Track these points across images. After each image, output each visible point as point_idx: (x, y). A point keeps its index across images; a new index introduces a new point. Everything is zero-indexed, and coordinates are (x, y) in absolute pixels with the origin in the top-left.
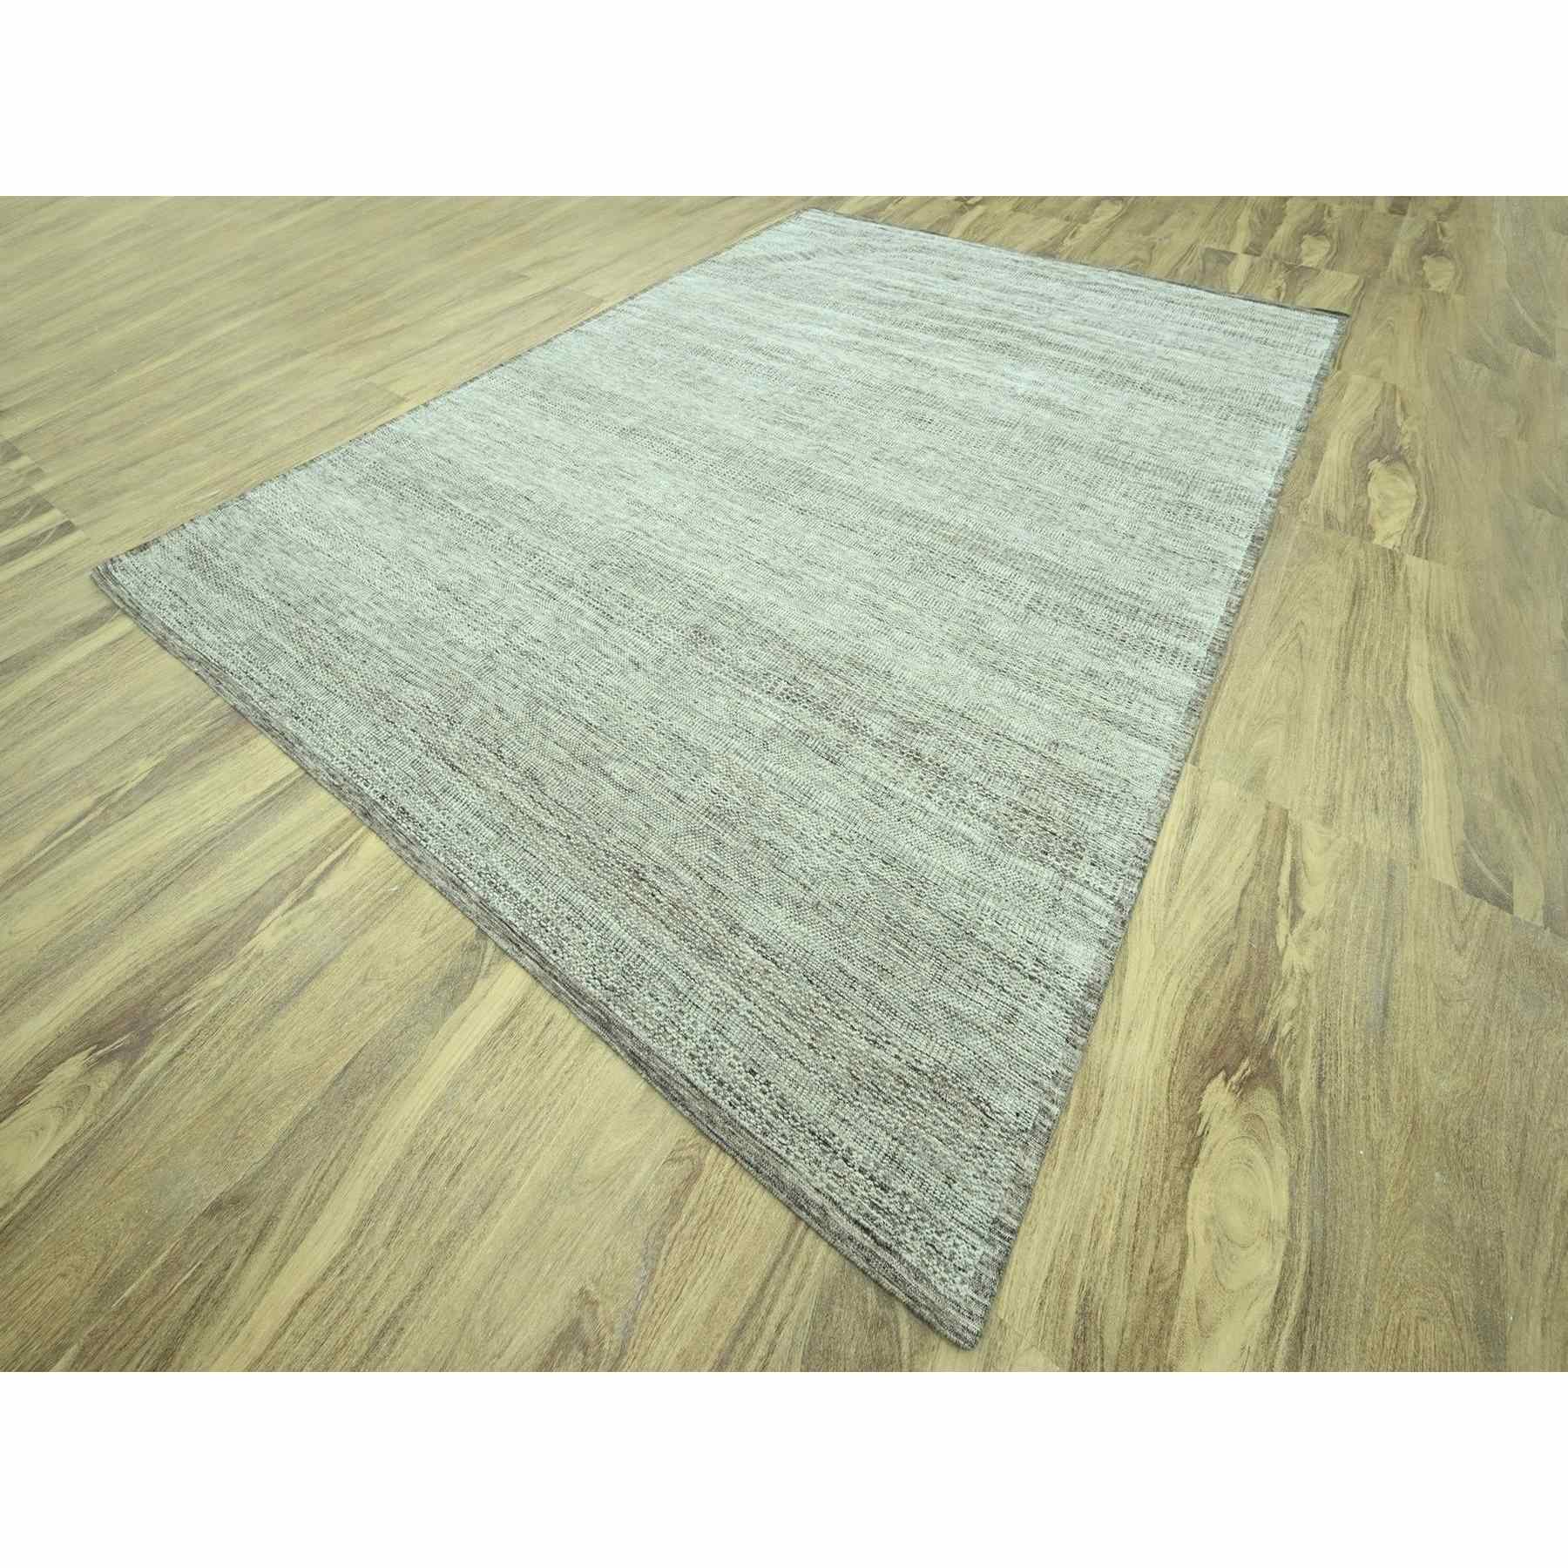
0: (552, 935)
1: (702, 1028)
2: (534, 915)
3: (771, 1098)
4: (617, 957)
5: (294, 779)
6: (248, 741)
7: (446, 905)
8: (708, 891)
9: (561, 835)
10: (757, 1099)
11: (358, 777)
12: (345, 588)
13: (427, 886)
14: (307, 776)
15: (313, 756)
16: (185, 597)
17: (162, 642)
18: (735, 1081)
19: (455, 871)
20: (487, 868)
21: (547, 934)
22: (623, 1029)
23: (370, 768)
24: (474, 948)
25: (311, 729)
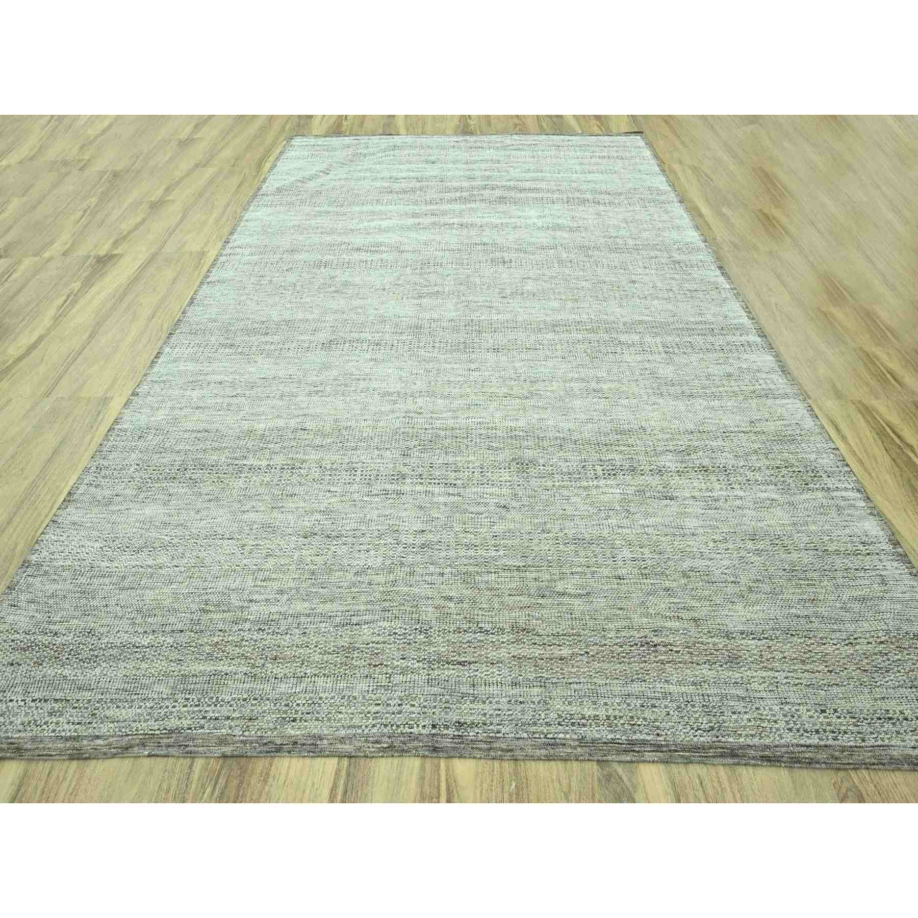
0: (645, 725)
1: (776, 708)
2: (622, 722)
3: (845, 718)
4: (693, 706)
5: (344, 773)
6: (268, 774)
7: (560, 765)
8: (692, 624)
9: (582, 655)
10: (841, 724)
11: (398, 726)
12: (221, 585)
13: (533, 763)
14: (353, 760)
15: (342, 740)
16: (58, 695)
17: (78, 756)
18: (822, 724)
19: (542, 736)
20: (560, 716)
21: (642, 728)
22: (742, 747)
23: (400, 712)
24: (608, 778)
25: (317, 719)
